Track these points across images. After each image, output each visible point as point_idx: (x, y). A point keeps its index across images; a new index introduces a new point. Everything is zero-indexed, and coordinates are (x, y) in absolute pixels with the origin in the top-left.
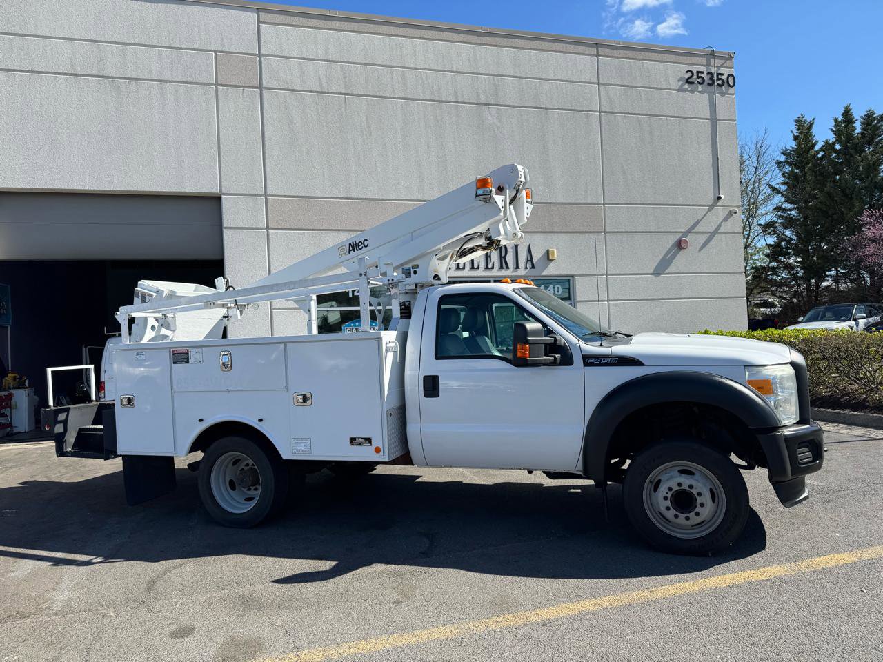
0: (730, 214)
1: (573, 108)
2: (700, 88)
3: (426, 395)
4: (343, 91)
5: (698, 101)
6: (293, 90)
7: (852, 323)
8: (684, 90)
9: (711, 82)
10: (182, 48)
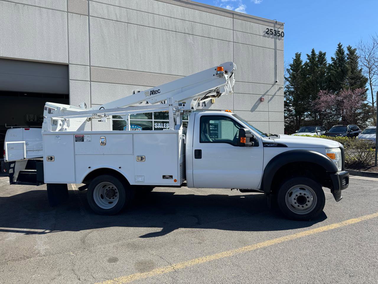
0: (280, 88)
1: (223, 39)
2: (271, 36)
3: (196, 158)
4: (127, 22)
5: (270, 41)
6: (104, 19)
7: (316, 133)
8: (265, 36)
9: (275, 34)
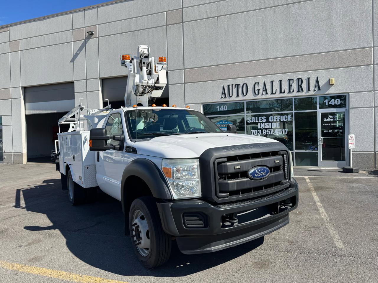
3: (98, 161)
4: (217, 15)
6: (196, 20)
10: (155, 14)
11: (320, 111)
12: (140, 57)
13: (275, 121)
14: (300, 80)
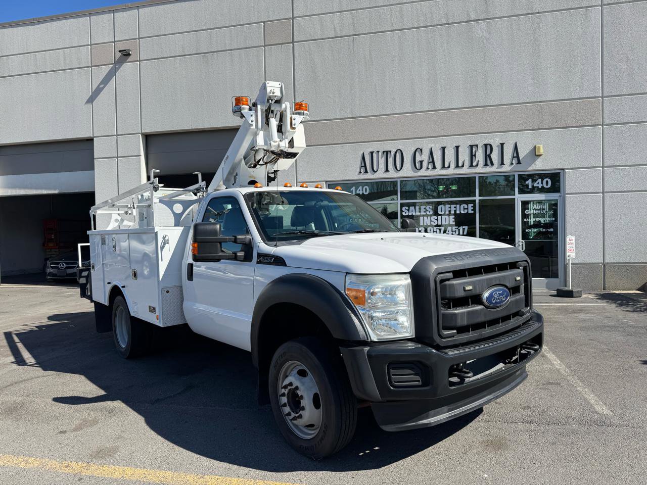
3: (187, 278)
4: (352, 33)
6: (315, 40)
10: (243, 25)
11: (519, 198)
12: (268, 101)
13: (447, 212)
14: (489, 147)
